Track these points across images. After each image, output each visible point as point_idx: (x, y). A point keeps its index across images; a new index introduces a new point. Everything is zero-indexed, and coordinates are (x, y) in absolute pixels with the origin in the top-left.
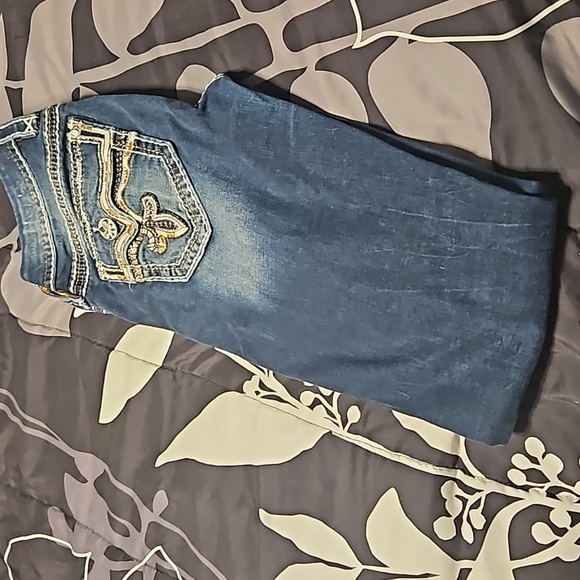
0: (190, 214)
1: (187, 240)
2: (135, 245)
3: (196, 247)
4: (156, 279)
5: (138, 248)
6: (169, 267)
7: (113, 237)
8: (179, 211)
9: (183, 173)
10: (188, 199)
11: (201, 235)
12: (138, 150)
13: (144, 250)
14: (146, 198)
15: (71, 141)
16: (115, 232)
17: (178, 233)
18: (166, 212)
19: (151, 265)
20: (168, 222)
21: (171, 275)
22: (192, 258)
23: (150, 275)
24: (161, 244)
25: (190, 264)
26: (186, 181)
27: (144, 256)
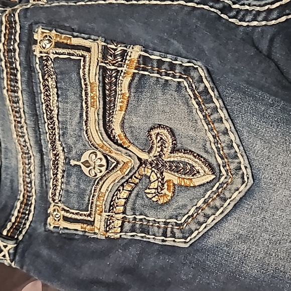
0: (222, 158)
1: (207, 190)
2: (128, 187)
3: (218, 203)
4: (139, 236)
5: (131, 191)
6: (166, 223)
7: (99, 175)
8: (207, 152)
9: (218, 103)
10: (222, 138)
11: (234, 187)
12: (144, 69)
13: (137, 195)
14: (157, 131)
15: (39, 55)
16: (103, 169)
17: (197, 181)
18: (186, 151)
19: (139, 217)
20: (186, 164)
21: (165, 234)
22: (207, 217)
23: (133, 229)
24: (165, 191)
25: (200, 224)
26: (223, 114)
27: (134, 204)
